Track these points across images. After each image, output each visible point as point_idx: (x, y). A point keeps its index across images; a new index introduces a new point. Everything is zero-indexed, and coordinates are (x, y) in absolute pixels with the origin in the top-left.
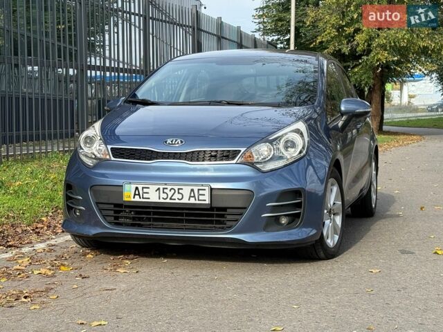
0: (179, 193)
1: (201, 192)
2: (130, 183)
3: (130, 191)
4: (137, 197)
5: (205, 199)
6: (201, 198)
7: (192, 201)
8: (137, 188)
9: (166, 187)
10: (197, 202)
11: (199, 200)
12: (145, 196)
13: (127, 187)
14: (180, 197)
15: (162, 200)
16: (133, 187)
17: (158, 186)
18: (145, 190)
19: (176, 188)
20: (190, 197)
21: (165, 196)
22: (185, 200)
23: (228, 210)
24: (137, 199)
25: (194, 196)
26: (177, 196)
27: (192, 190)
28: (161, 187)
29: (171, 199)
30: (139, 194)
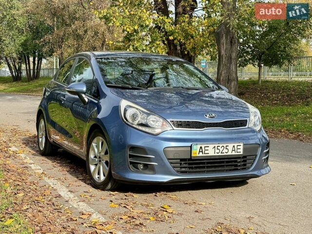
0: (226, 149)
1: (239, 147)
2: (197, 144)
3: (196, 150)
4: (201, 153)
5: (241, 151)
6: (239, 151)
7: (234, 153)
8: (201, 147)
9: (218, 145)
10: (236, 153)
11: (237, 152)
12: (206, 152)
13: (194, 147)
14: (227, 151)
15: (216, 154)
16: (199, 146)
17: (215, 145)
18: (206, 148)
19: (225, 145)
20: (233, 150)
21: (218, 151)
22: (230, 153)
23: (247, 157)
24: (201, 154)
25: (235, 150)
26: (225, 150)
27: (234, 146)
28: (216, 146)
29: (221, 153)
30: (202, 152)
